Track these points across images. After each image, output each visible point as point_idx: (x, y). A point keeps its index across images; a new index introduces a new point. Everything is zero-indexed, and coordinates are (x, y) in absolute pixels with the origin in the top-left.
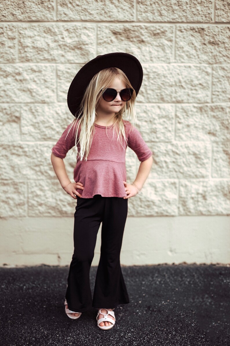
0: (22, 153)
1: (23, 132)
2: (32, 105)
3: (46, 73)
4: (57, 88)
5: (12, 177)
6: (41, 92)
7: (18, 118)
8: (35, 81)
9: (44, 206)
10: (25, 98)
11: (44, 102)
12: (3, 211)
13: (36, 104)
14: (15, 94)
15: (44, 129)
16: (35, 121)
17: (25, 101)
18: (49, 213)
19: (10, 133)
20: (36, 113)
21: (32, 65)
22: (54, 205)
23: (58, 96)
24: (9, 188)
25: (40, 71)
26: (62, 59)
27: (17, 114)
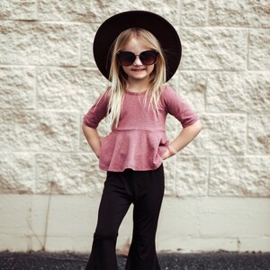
0: (205, 126)
1: (209, 102)
2: (220, 73)
3: (238, 38)
4: (248, 55)
5: (193, 152)
6: (231, 59)
7: (204, 87)
8: (225, 47)
9: (226, 185)
10: (214, 65)
11: (233, 70)
12: (180, 189)
13: (225, 72)
14: (203, 60)
15: (232, 100)
16: (222, 90)
17: (213, 68)
18: (232, 192)
19: (193, 103)
20: (223, 82)
21: (223, 29)
22: (238, 184)
23: (248, 62)
24: (188, 164)
25: (231, 36)
26: (256, 23)
27: (203, 83)
